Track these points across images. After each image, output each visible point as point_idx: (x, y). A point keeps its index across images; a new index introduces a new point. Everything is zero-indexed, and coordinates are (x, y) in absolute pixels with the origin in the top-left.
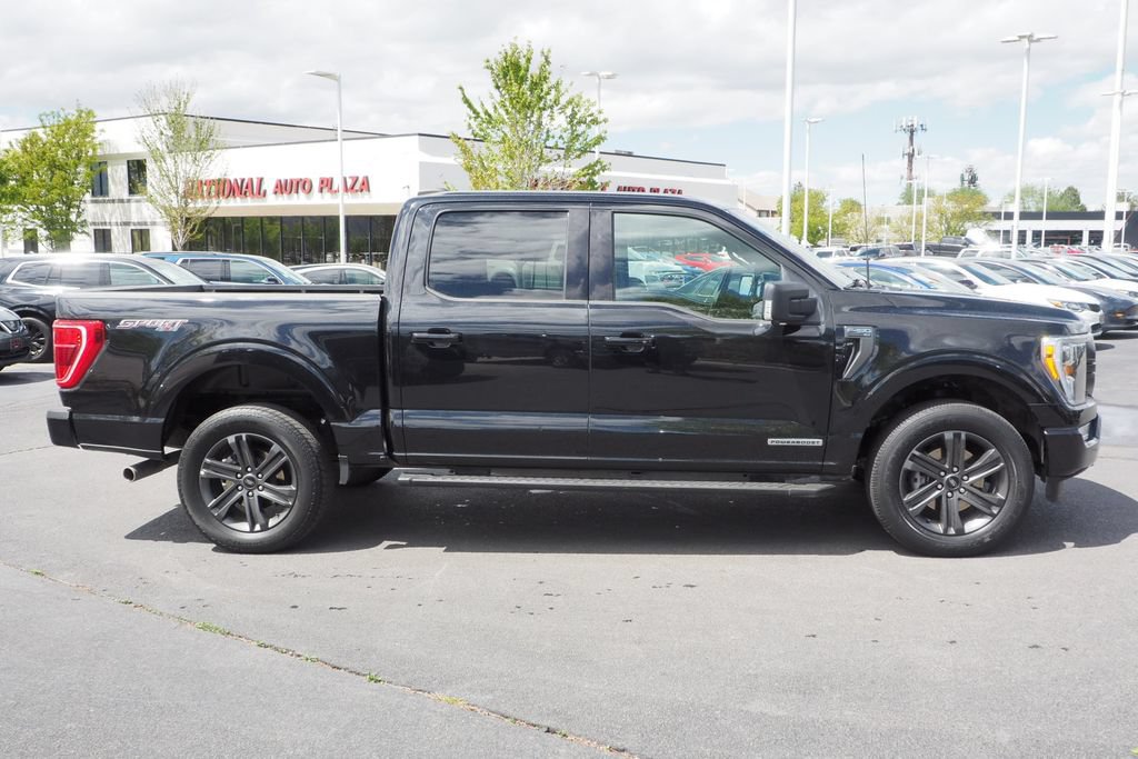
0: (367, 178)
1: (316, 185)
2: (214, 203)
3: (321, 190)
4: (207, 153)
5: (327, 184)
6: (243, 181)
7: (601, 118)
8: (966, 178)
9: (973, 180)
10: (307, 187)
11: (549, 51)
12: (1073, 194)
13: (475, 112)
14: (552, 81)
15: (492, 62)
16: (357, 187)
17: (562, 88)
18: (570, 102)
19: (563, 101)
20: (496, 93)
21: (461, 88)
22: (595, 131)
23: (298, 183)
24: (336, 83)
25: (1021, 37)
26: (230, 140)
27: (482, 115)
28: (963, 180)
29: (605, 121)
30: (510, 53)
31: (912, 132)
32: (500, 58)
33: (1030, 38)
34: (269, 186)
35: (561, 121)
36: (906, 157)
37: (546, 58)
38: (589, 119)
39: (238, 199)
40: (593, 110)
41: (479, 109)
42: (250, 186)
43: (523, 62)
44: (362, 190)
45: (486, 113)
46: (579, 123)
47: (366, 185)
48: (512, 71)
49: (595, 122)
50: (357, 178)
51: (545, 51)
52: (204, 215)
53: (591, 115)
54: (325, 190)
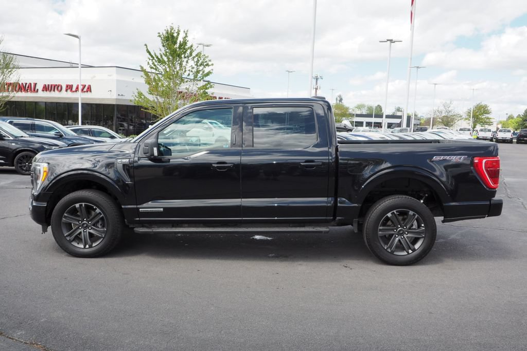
0: (90, 86)
1: (64, 88)
2: (12, 94)
3: (67, 90)
4: (9, 70)
5: (69, 87)
6: (26, 84)
7: (210, 63)
8: (338, 99)
9: (341, 100)
10: (59, 89)
11: (187, 31)
12: (379, 107)
13: (152, 56)
14: (189, 45)
15: (161, 34)
16: (85, 90)
17: (194, 48)
18: (197, 55)
19: (194, 54)
20: (163, 49)
21: (146, 45)
22: (207, 70)
23: (55, 86)
24: (78, 39)
25: (388, 40)
26: (21, 64)
27: (155, 58)
28: (337, 100)
29: (212, 65)
30: (169, 30)
31: (317, 79)
32: (164, 33)
33: (391, 41)
34: (40, 87)
35: (191, 63)
36: (315, 89)
37: (186, 34)
38: (205, 64)
39: (23, 93)
40: (207, 60)
41: (154, 56)
42: (30, 87)
43: (175, 35)
44: (87, 92)
45: (157, 58)
46: (201, 65)
47: (89, 89)
48: (169, 39)
49: (207, 65)
50: (85, 85)
51: (186, 31)
52: (7, 99)
53: (206, 62)
54: (69, 91)
